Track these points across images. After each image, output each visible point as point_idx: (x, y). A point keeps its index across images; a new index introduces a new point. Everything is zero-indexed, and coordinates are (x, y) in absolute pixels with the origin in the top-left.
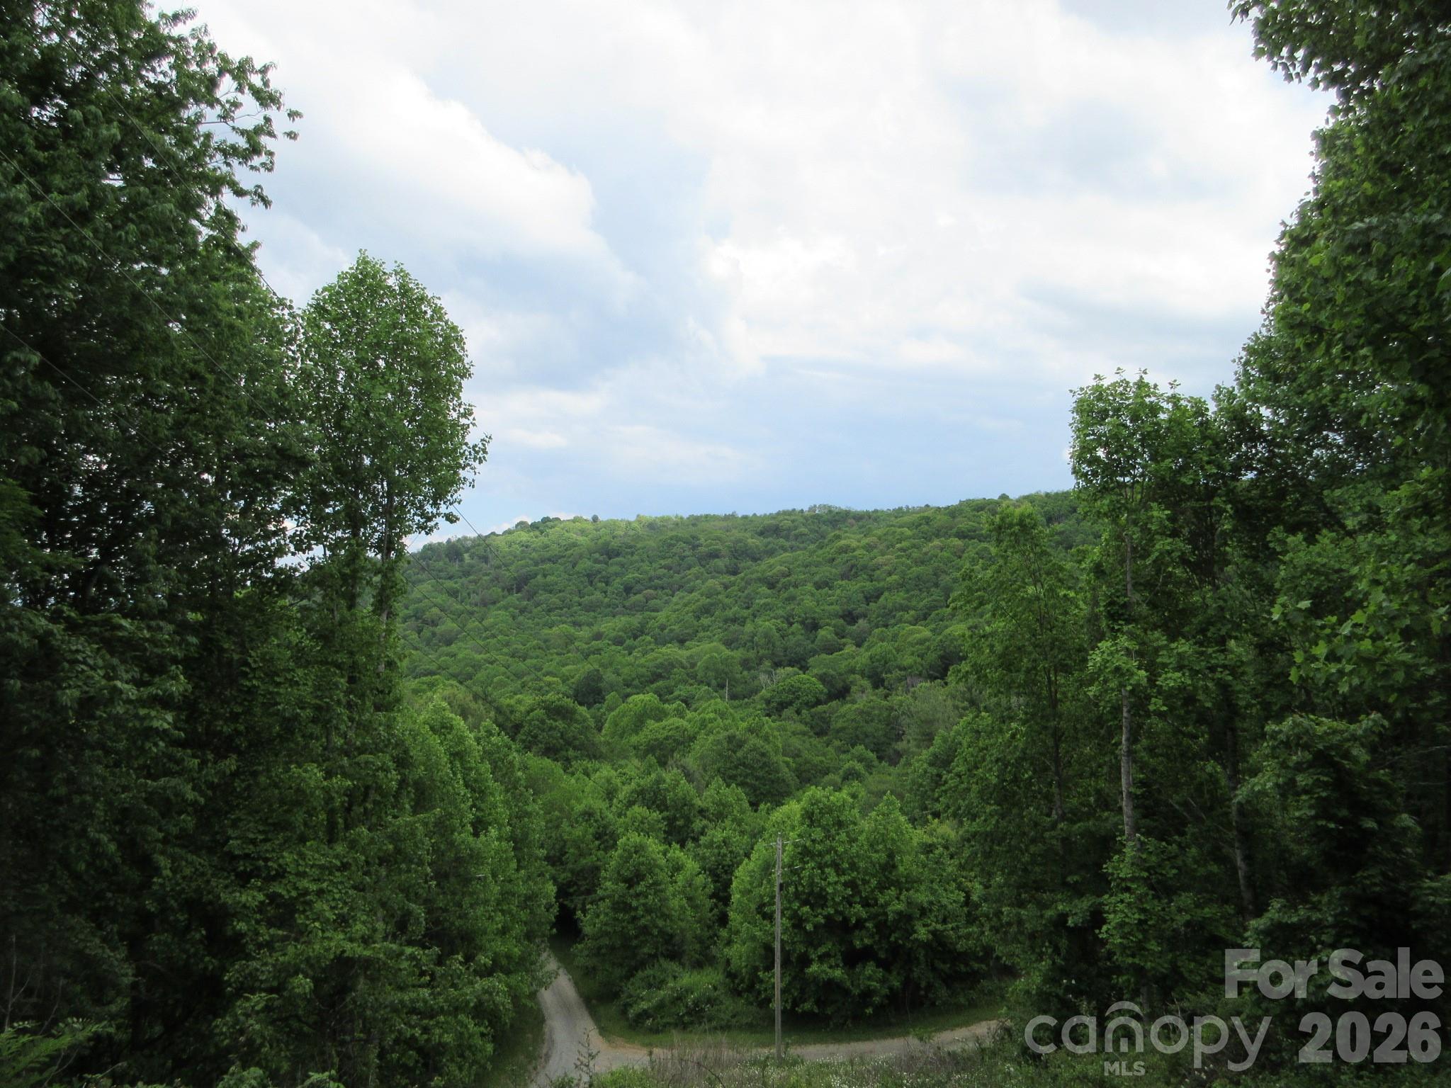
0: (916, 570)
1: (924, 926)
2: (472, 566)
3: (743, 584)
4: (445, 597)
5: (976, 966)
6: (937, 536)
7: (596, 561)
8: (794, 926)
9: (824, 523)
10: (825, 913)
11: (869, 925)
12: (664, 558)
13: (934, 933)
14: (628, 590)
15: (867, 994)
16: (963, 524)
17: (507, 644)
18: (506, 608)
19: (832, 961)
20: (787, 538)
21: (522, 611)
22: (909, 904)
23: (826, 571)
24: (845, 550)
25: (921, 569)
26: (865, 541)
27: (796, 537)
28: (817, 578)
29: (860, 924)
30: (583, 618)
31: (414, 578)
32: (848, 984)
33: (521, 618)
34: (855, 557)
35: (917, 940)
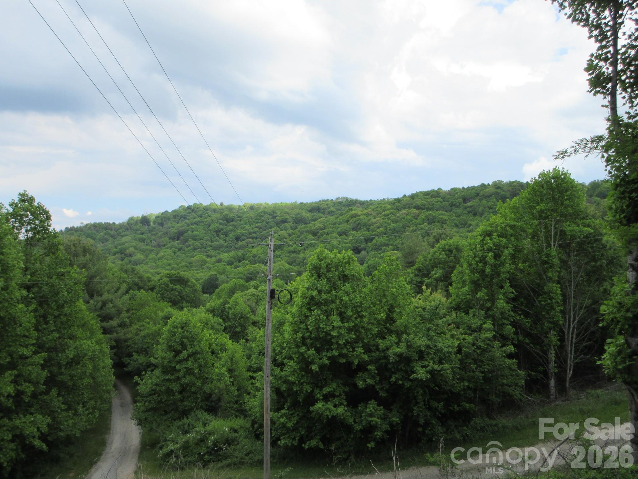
0: (393, 225)
1: (423, 367)
2: (154, 228)
3: (299, 234)
4: (138, 242)
5: (467, 406)
6: (404, 208)
7: (221, 224)
8: (301, 369)
9: (344, 206)
10: (329, 354)
11: (372, 367)
12: (257, 223)
13: (432, 372)
14: (238, 239)
15: (369, 429)
16: (419, 202)
17: (169, 265)
18: (170, 248)
19: (336, 401)
20: (324, 213)
21: (179, 250)
22: (409, 347)
23: (345, 226)
24: (354, 216)
25: (395, 225)
26: (365, 211)
27: (329, 213)
28: (339, 230)
29: (362, 367)
30: (212, 253)
31: (122, 234)
32: (351, 421)
33: (178, 253)
34: (359, 219)
35: (416, 379)
